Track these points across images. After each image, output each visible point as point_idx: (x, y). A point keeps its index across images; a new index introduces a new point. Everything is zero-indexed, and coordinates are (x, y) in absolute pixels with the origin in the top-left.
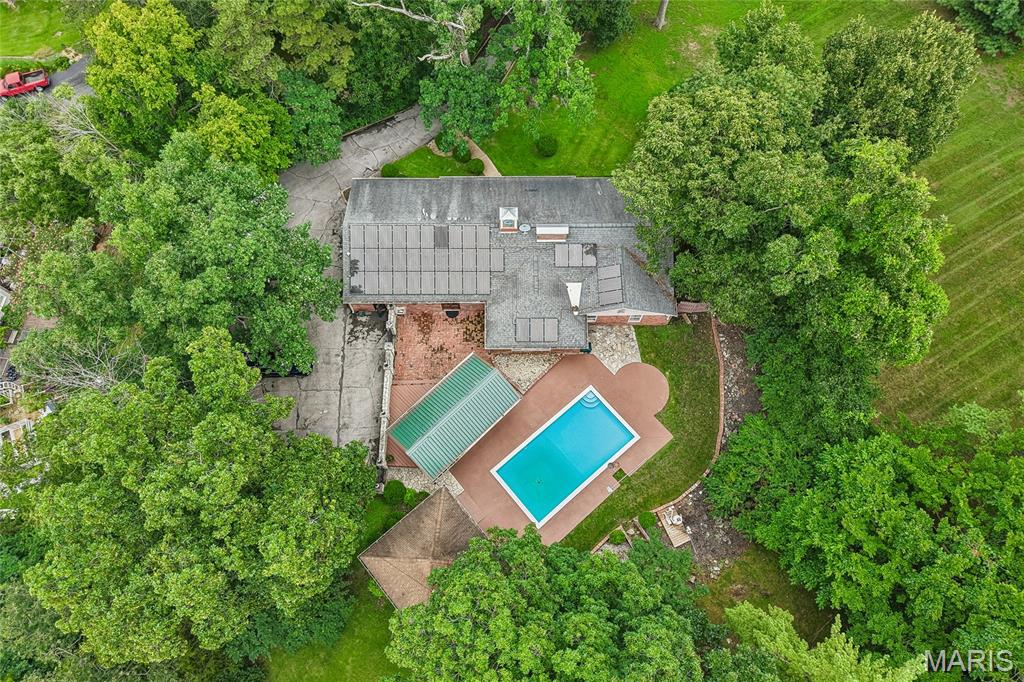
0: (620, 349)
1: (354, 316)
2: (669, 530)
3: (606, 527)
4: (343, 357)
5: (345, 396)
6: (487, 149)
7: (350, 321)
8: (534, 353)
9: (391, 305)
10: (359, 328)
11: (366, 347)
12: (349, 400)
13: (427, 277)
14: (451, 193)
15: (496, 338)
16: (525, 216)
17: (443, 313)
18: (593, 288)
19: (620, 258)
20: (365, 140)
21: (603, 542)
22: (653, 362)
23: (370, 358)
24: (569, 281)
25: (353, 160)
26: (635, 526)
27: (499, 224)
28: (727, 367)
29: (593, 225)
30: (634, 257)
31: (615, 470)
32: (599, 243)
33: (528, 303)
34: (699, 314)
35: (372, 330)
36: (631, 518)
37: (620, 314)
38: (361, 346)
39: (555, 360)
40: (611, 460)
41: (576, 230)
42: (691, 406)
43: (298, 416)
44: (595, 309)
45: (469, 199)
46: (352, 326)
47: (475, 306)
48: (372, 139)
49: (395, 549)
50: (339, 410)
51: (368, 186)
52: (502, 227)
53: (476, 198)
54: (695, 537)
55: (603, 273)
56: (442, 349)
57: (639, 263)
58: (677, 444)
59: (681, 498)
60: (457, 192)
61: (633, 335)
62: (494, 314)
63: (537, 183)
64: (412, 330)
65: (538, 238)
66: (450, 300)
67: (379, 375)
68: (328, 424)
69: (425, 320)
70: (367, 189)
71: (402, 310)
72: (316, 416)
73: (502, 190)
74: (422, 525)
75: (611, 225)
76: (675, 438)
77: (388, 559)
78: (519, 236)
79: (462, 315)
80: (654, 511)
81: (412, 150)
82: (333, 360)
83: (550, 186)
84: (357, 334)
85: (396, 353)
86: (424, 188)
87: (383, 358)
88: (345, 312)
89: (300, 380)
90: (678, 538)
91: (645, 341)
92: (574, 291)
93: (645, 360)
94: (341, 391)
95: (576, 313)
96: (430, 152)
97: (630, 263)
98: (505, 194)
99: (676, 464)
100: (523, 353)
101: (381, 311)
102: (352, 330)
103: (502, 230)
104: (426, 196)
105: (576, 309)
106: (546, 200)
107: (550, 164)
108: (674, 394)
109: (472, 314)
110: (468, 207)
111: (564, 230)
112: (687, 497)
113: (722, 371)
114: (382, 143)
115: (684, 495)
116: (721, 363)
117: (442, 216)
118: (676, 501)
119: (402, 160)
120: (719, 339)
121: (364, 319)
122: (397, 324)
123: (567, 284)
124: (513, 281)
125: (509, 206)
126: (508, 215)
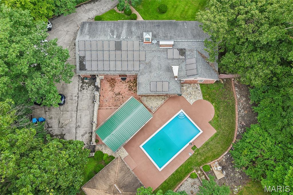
0: (194, 94)
1: (83, 79)
2: (215, 172)
3: (188, 170)
4: (78, 97)
5: (79, 114)
6: (138, 10)
7: (81, 81)
8: (158, 96)
9: (97, 75)
10: (85, 85)
11: (87, 93)
12: (80, 115)
13: (112, 63)
14: (123, 27)
15: (142, 90)
16: (154, 36)
17: (120, 78)
18: (184, 68)
19: (196, 55)
20: (88, 6)
21: (187, 177)
22: (208, 99)
23: (89, 97)
24: (173, 65)
25: (83, 14)
26: (201, 170)
27: (143, 40)
28: (239, 101)
29: (184, 41)
30: (201, 54)
31: (192, 146)
32: (187, 48)
33: (156, 75)
34: (226, 79)
35: (90, 85)
36: (199, 166)
37: (195, 79)
38: (85, 92)
39: (166, 99)
40: (191, 142)
41: (176, 43)
42: (224, 118)
43: (59, 122)
44: (184, 77)
45: (130, 30)
46: (82, 84)
47: (133, 75)
48: (91, 6)
49: (97, 185)
50: (76, 119)
51: (88, 24)
52: (144, 41)
53: (134, 29)
54: (227, 176)
55: (188, 61)
56: (119, 94)
57: (204, 57)
58: (218, 134)
59: (220, 158)
60: (125, 27)
61: (199, 88)
62: (141, 80)
63: (159, 23)
64: (107, 86)
65: (160, 46)
66: (122, 73)
67: (92, 105)
68: (71, 125)
69: (112, 81)
70: (87, 26)
71: (103, 77)
72: (67, 122)
73: (145, 25)
74: (109, 174)
75: (192, 40)
76: (217, 132)
77: (94, 190)
78: (152, 46)
79: (128, 79)
80: (209, 164)
81: (108, 10)
82: (74, 98)
83: (165, 24)
84: (84, 87)
85: (100, 95)
86: (112, 25)
87: (94, 97)
88: (79, 78)
89: (60, 107)
90: (220, 175)
91: (204, 90)
92: (176, 69)
93: (205, 98)
94: (77, 111)
95: (176, 79)
96: (115, 11)
97: (200, 57)
98: (146, 27)
99: (218, 143)
100: (153, 96)
101: (93, 78)
102: (82, 86)
103: (145, 43)
104: (112, 28)
105: (176, 77)
106: (163, 30)
107: (164, 16)
108: (217, 113)
109: (132, 79)
110: (130, 33)
111: (172, 43)
112: (223, 158)
113: (237, 103)
114: (95, 8)
115: (222, 157)
116: (236, 100)
117: (119, 36)
118: (218, 159)
119: (103, 15)
120: (235, 90)
121: (87, 81)
122: (101, 83)
123: (172, 66)
124: (149, 65)
125: (148, 32)
126: (147, 36)
